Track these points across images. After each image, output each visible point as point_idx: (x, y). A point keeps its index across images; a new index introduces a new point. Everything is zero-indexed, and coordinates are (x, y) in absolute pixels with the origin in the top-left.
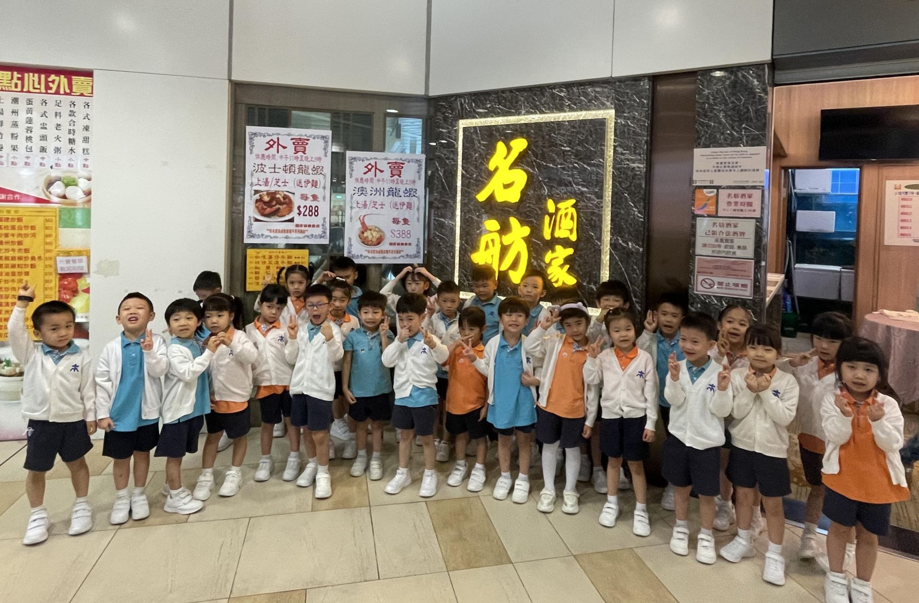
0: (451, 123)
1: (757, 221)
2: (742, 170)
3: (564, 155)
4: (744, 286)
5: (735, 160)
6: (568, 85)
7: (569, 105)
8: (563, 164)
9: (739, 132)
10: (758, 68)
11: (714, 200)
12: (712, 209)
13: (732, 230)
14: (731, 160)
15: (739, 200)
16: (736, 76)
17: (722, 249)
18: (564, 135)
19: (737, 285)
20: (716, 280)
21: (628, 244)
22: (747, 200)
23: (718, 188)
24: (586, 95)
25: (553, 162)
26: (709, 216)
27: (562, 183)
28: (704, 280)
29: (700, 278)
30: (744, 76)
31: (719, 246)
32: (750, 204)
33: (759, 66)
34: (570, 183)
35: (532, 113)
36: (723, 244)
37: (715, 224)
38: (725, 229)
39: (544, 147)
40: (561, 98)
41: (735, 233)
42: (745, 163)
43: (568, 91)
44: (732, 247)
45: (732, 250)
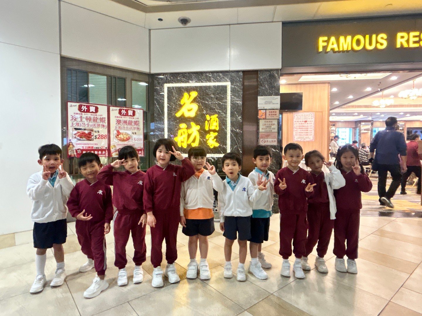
0: (162, 85)
1: (278, 120)
2: (273, 104)
3: (212, 99)
4: (275, 141)
5: (271, 100)
6: (213, 72)
7: (213, 80)
8: (211, 102)
9: (272, 91)
10: (277, 71)
11: (265, 114)
12: (264, 117)
13: (270, 123)
14: (270, 100)
15: (273, 113)
16: (270, 73)
17: (268, 129)
18: (211, 91)
19: (272, 141)
20: (266, 140)
21: (237, 130)
22: (275, 113)
23: (266, 110)
24: (220, 76)
25: (208, 101)
26: (263, 119)
27: (211, 109)
28: (262, 140)
29: (261, 140)
30: (273, 73)
31: (267, 129)
32: (276, 115)
33: (277, 70)
34: (214, 109)
35: (198, 82)
36: (268, 128)
37: (265, 121)
38: (268, 123)
39: (204, 95)
40: (210, 77)
41: (272, 124)
42: (274, 101)
43: (212, 74)
44: (271, 129)
45: (271, 130)
